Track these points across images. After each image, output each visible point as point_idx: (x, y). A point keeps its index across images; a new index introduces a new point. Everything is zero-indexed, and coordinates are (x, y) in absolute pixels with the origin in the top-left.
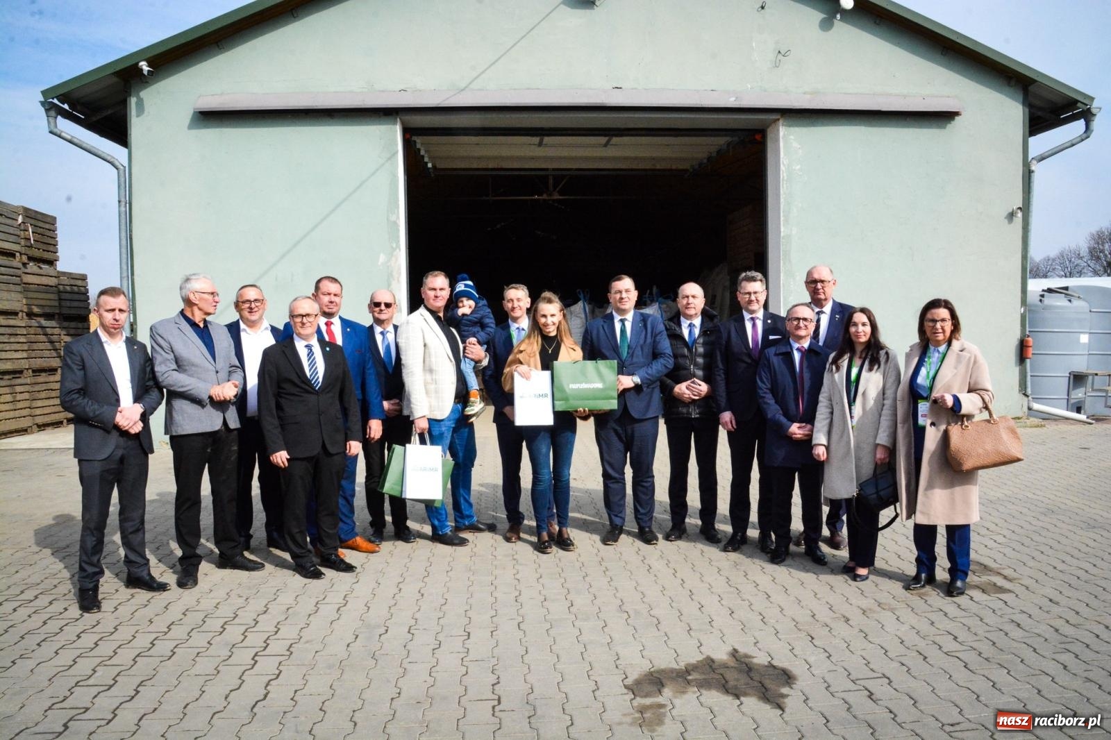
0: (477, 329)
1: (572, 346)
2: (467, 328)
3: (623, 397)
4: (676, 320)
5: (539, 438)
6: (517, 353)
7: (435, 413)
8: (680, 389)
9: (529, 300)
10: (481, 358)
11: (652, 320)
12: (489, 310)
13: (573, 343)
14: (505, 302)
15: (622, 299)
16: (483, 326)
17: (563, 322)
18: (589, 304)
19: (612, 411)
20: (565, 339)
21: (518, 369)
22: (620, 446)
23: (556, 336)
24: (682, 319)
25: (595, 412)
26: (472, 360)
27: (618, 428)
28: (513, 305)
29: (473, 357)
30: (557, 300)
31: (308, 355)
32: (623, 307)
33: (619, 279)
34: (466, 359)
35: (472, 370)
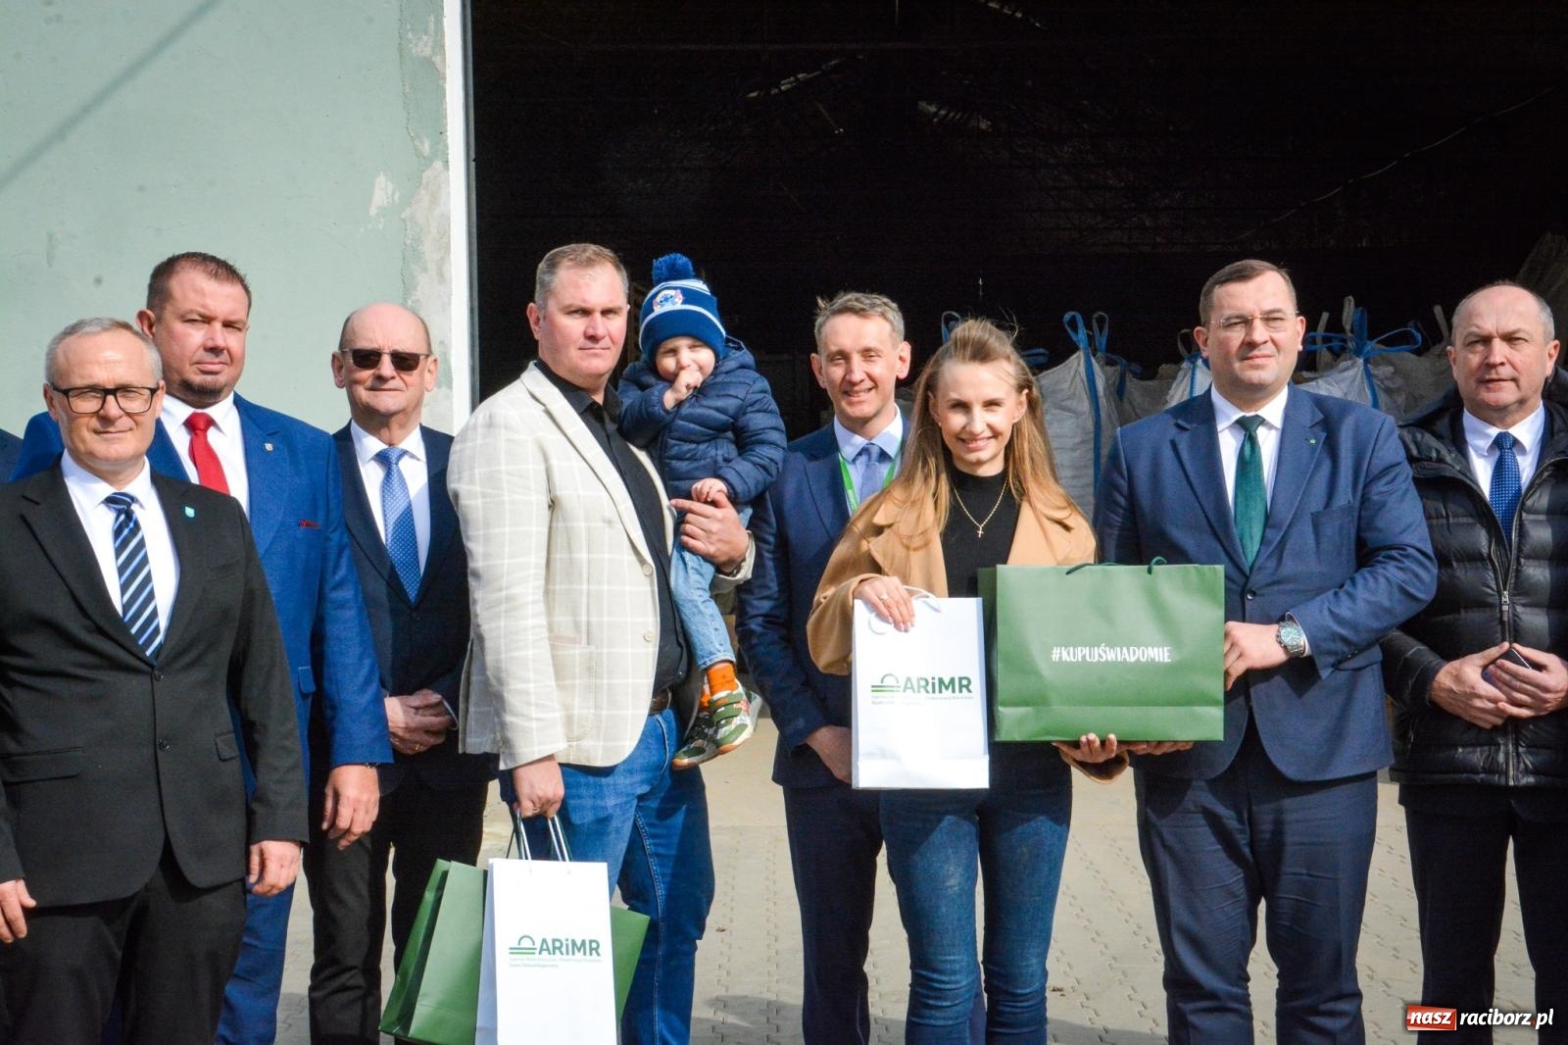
0: (725, 449)
1: (1059, 515)
2: (686, 447)
3: (1241, 700)
4: (1442, 426)
5: (936, 837)
6: (864, 536)
7: (586, 743)
8: (1458, 679)
9: (906, 350)
10: (735, 554)
11: (1357, 429)
12: (764, 384)
13: (1061, 503)
14: (818, 360)
15: (1250, 345)
16: (744, 440)
17: (1028, 428)
18: (1110, 363)
19: (1201, 749)
20: (1032, 487)
21: (867, 588)
22: (1232, 876)
23: (1004, 474)
24: (1469, 420)
25: (1141, 749)
26: (707, 558)
27: (1221, 810)
28: (849, 371)
29: (712, 549)
30: (1009, 349)
31: (117, 533)
32: (1255, 376)
33: (1243, 276)
34: (687, 556)
35: (707, 595)
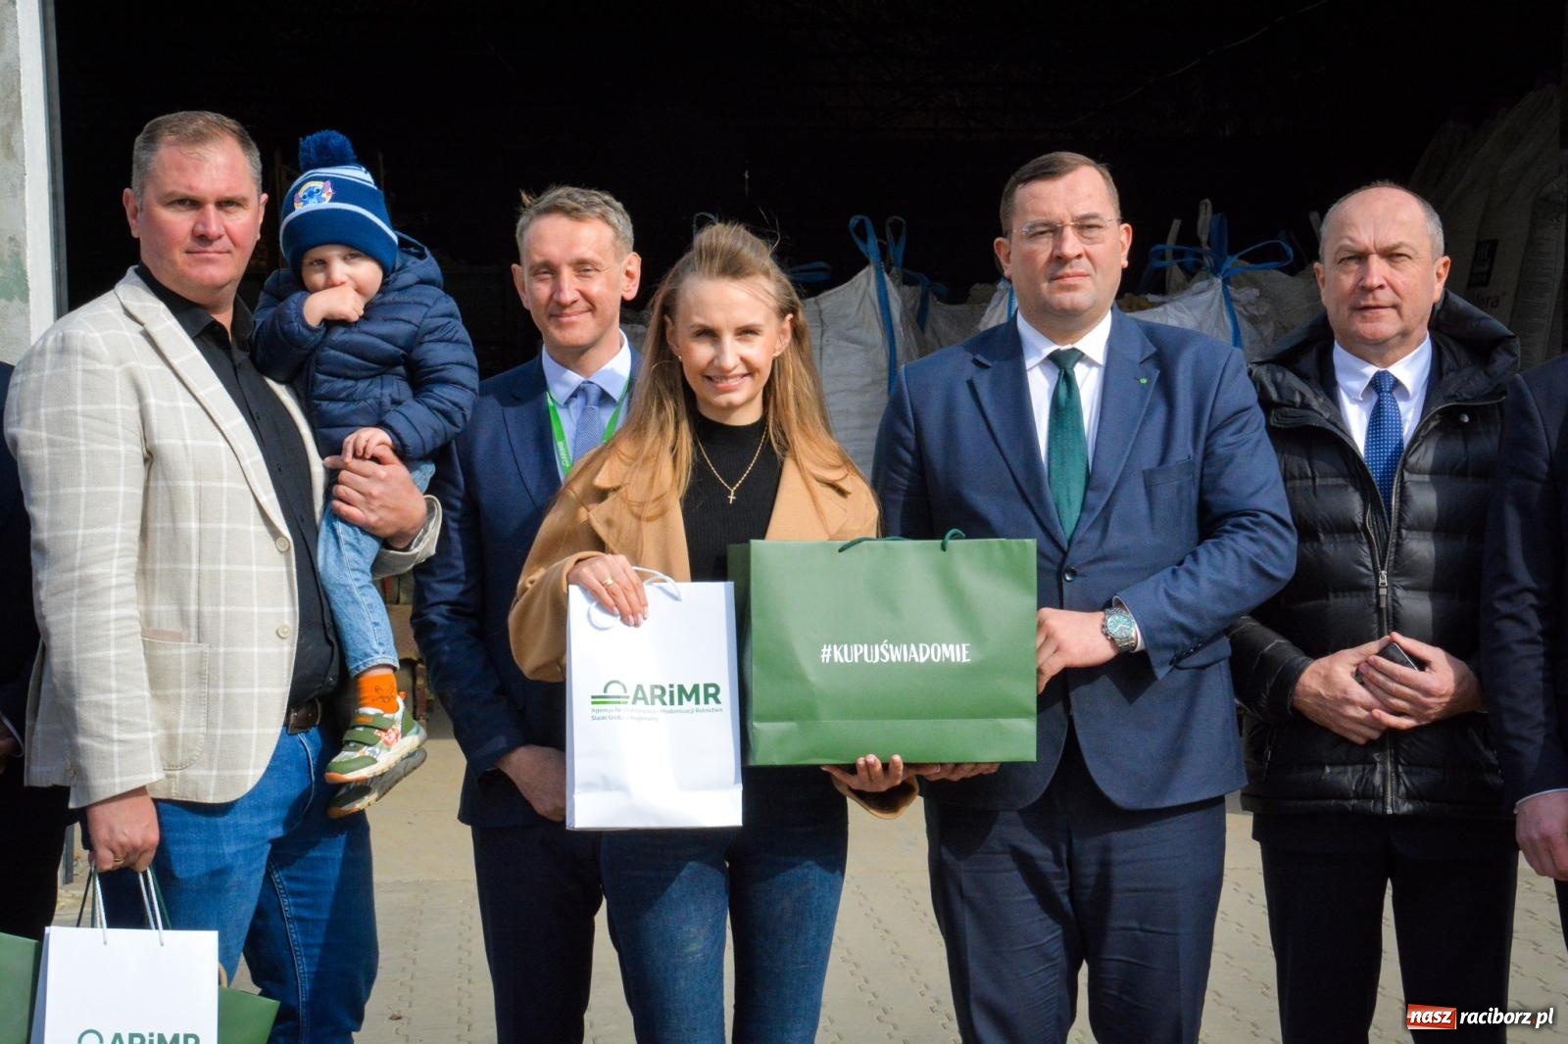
0: (395, 387)
1: (832, 475)
2: (340, 384)
3: (1059, 707)
4: (1308, 362)
5: (675, 889)
6: (582, 501)
7: (193, 773)
8: (1328, 680)
9: (634, 263)
10: (407, 525)
11: (1197, 363)
12: (450, 305)
13: (835, 460)
14: (521, 272)
15: (1059, 260)
16: (420, 378)
17: (793, 365)
18: (907, 281)
19: (1008, 772)
20: (798, 440)
21: (585, 570)
22: (1045, 933)
23: (762, 423)
24: (1340, 355)
25: (934, 774)
26: (366, 529)
27: (1039, 851)
28: (557, 289)
29: (373, 518)
30: (768, 262)
32: (1067, 299)
33: (1049, 173)
34: (340, 527)
35: (367, 579)
